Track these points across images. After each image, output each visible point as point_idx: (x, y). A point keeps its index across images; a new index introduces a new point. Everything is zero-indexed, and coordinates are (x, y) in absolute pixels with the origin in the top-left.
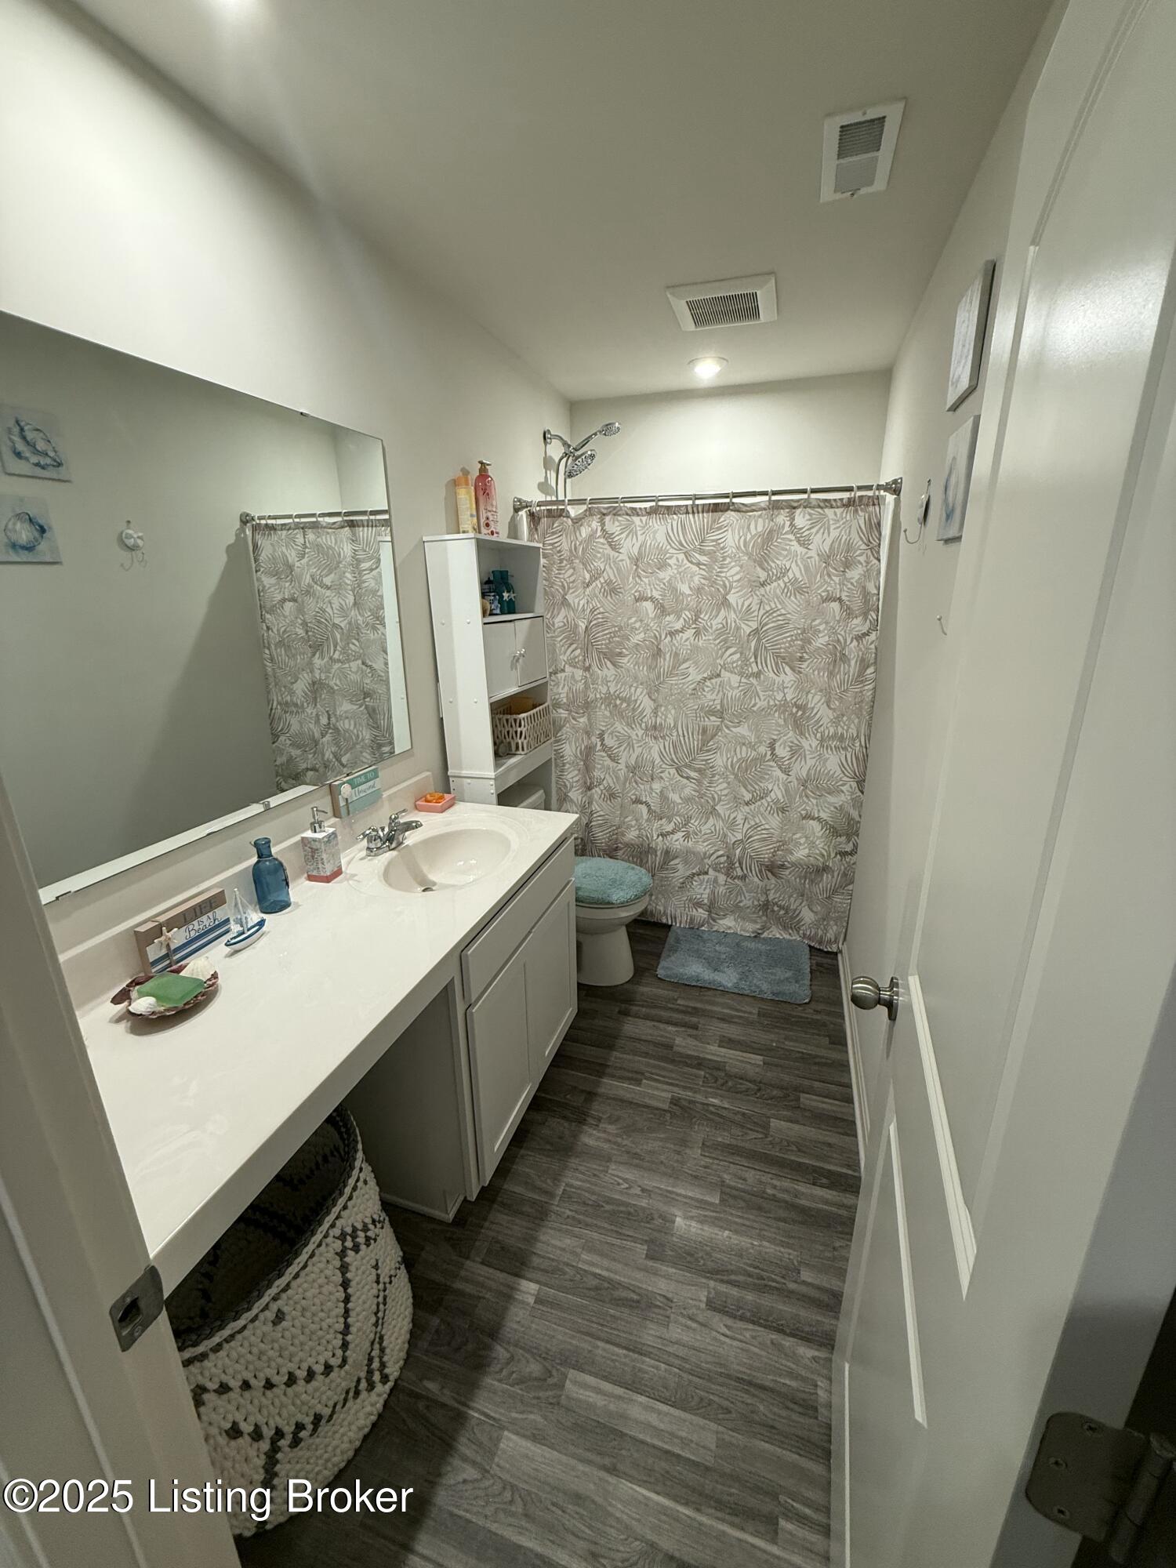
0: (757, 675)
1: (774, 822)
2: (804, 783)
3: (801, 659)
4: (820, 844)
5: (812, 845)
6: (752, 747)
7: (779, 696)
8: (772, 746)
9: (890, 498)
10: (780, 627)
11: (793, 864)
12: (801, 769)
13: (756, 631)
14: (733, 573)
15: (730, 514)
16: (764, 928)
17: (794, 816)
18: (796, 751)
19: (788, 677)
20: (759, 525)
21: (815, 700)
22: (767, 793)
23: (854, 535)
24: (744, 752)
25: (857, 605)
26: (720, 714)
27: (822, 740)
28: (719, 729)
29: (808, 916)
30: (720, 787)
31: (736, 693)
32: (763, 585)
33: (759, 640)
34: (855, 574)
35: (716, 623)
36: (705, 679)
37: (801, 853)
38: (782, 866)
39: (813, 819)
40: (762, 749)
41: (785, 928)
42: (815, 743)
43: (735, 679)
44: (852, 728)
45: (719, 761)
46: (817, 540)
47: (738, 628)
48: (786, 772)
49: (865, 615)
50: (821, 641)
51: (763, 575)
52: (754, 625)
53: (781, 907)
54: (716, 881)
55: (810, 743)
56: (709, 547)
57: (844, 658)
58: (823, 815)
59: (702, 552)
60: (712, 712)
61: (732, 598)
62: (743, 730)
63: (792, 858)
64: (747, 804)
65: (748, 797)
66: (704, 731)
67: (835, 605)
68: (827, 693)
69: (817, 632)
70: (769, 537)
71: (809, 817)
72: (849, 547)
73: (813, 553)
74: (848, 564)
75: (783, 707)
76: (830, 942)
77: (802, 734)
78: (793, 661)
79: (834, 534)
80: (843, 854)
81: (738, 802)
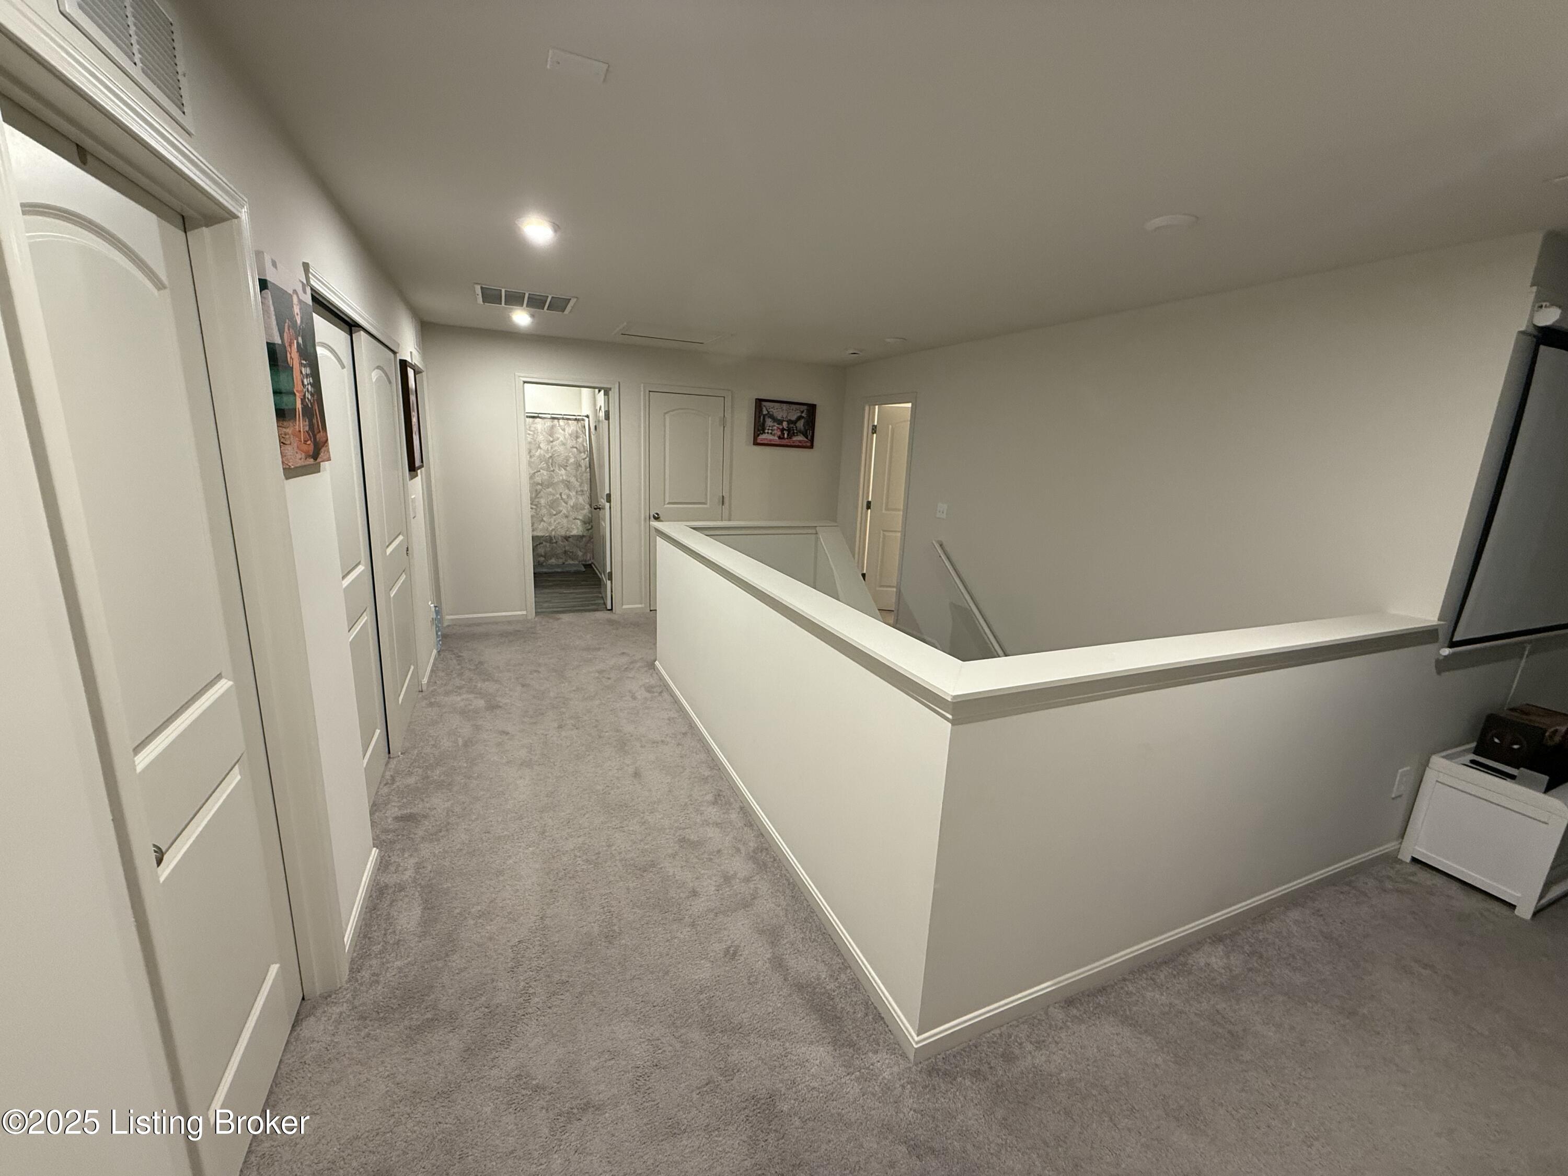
0: (553, 471)
1: (565, 521)
2: (572, 507)
3: (567, 466)
4: (581, 528)
5: (578, 528)
6: (554, 495)
7: (561, 478)
8: (561, 494)
9: (587, 419)
10: (558, 456)
11: (573, 536)
12: (571, 503)
13: (551, 457)
14: (541, 438)
15: (538, 419)
16: (566, 561)
17: (571, 519)
18: (569, 496)
19: (563, 472)
20: (549, 423)
21: (573, 479)
22: (561, 511)
23: (578, 429)
24: (551, 498)
25: (582, 449)
26: (541, 485)
27: (577, 492)
28: (541, 490)
29: (580, 554)
30: (544, 511)
31: (546, 477)
32: (552, 442)
33: (552, 460)
34: (580, 440)
35: (537, 454)
36: (535, 473)
37: (575, 532)
38: (569, 537)
39: (577, 519)
40: (558, 496)
41: (573, 560)
42: (574, 493)
43: (545, 473)
44: (586, 487)
45: (543, 501)
46: (567, 429)
47: (544, 456)
48: (566, 503)
49: (584, 452)
50: (572, 460)
51: (551, 439)
52: (550, 455)
53: (570, 552)
54: (546, 546)
55: (573, 494)
56: (532, 429)
57: (580, 466)
58: (581, 518)
59: (530, 430)
60: (538, 484)
61: (542, 446)
62: (550, 490)
63: (572, 534)
64: (555, 515)
65: (555, 513)
66: (536, 491)
67: (575, 449)
68: (575, 476)
69: (570, 457)
70: (553, 427)
71: (575, 519)
72: (577, 432)
73: (566, 433)
74: (577, 437)
75: (563, 481)
76: (589, 561)
77: (570, 490)
78: (565, 467)
79: (572, 428)
80: (588, 530)
81: (551, 515)
